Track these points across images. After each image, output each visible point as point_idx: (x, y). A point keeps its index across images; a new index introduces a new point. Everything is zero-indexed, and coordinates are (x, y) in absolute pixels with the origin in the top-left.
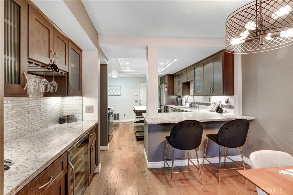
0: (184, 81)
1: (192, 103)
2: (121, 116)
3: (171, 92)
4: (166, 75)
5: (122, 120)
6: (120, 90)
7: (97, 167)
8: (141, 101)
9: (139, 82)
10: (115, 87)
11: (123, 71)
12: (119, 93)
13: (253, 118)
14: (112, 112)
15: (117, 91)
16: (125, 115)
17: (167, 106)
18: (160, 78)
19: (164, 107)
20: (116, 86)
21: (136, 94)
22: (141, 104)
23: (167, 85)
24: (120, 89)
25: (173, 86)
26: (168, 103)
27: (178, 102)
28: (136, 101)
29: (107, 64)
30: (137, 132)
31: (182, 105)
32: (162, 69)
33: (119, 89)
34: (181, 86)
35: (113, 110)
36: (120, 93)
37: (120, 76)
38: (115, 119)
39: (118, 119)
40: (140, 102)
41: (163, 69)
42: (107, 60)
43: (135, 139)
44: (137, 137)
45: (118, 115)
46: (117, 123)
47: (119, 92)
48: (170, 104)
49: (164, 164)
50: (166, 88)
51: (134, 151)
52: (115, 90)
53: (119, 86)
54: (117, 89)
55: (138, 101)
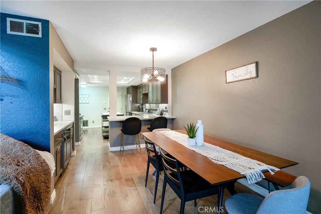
0: (144, 92)
1: (149, 110)
2: (89, 123)
3: (135, 101)
4: (130, 87)
5: (90, 126)
6: (88, 99)
7: (73, 152)
8: (109, 109)
9: (107, 91)
11: (92, 82)
12: (87, 101)
13: (175, 117)
14: (82, 117)
15: (86, 99)
16: (93, 122)
17: (131, 113)
18: (127, 88)
19: (129, 114)
20: (84, 95)
21: (104, 102)
22: (109, 111)
23: (131, 95)
24: (89, 97)
25: (137, 96)
26: (133, 110)
27: (140, 109)
28: (104, 108)
29: (78, 79)
30: (103, 132)
31: (143, 112)
32: (126, 82)
34: (141, 96)
35: (83, 115)
36: (89, 101)
37: (89, 85)
38: (84, 125)
39: (87, 125)
41: (128, 82)
42: (79, 75)
43: (102, 138)
44: (104, 136)
45: (87, 121)
46: (86, 129)
48: (134, 111)
49: (120, 148)
50: (131, 98)
51: (101, 145)
52: (84, 98)
53: (87, 94)
54: (86, 97)
55: (107, 109)
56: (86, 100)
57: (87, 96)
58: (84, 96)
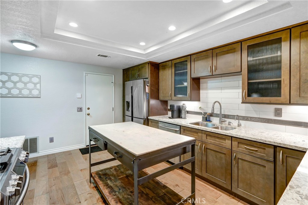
2: (40, 144)
3: (155, 94)
5: (43, 151)
6: (38, 86)
8: (89, 109)
9: (84, 72)
10: (22, 76)
12: (35, 92)
15: (30, 86)
16: (52, 140)
17: (149, 119)
18: (123, 69)
20: (27, 75)
21: (79, 95)
22: (88, 115)
23: (148, 81)
24: (40, 83)
27: (175, 113)
28: (78, 108)
33: (35, 82)
36: (40, 92)
39: (34, 150)
40: (88, 112)
45: (36, 139)
46: (35, 160)
47: (35, 88)
50: (147, 87)
52: (25, 84)
53: (34, 76)
54: (30, 82)
55: (84, 109)
56: (31, 90)
57: (35, 80)
58: (26, 79)
